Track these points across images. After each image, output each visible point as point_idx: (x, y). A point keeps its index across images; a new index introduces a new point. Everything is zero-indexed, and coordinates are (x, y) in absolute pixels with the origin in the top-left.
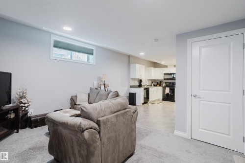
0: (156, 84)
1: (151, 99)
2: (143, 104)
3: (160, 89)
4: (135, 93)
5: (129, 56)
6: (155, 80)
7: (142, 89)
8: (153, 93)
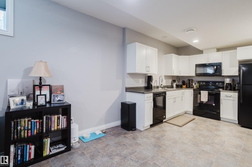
0: (181, 83)
1: (169, 114)
2: (152, 126)
3: (188, 94)
4: (135, 104)
5: (124, 29)
7: (149, 96)
8: (175, 102)
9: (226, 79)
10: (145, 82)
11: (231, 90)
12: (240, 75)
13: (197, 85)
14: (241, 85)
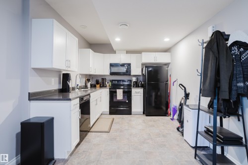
0: (95, 83)
9: (132, 78)
13: (110, 83)
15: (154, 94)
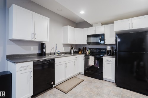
6: (76, 45)
8: (66, 67)
9: (107, 47)
10: (39, 50)
11: (110, 55)
12: (116, 43)
13: (89, 51)
14: (117, 52)
15: (135, 63)
